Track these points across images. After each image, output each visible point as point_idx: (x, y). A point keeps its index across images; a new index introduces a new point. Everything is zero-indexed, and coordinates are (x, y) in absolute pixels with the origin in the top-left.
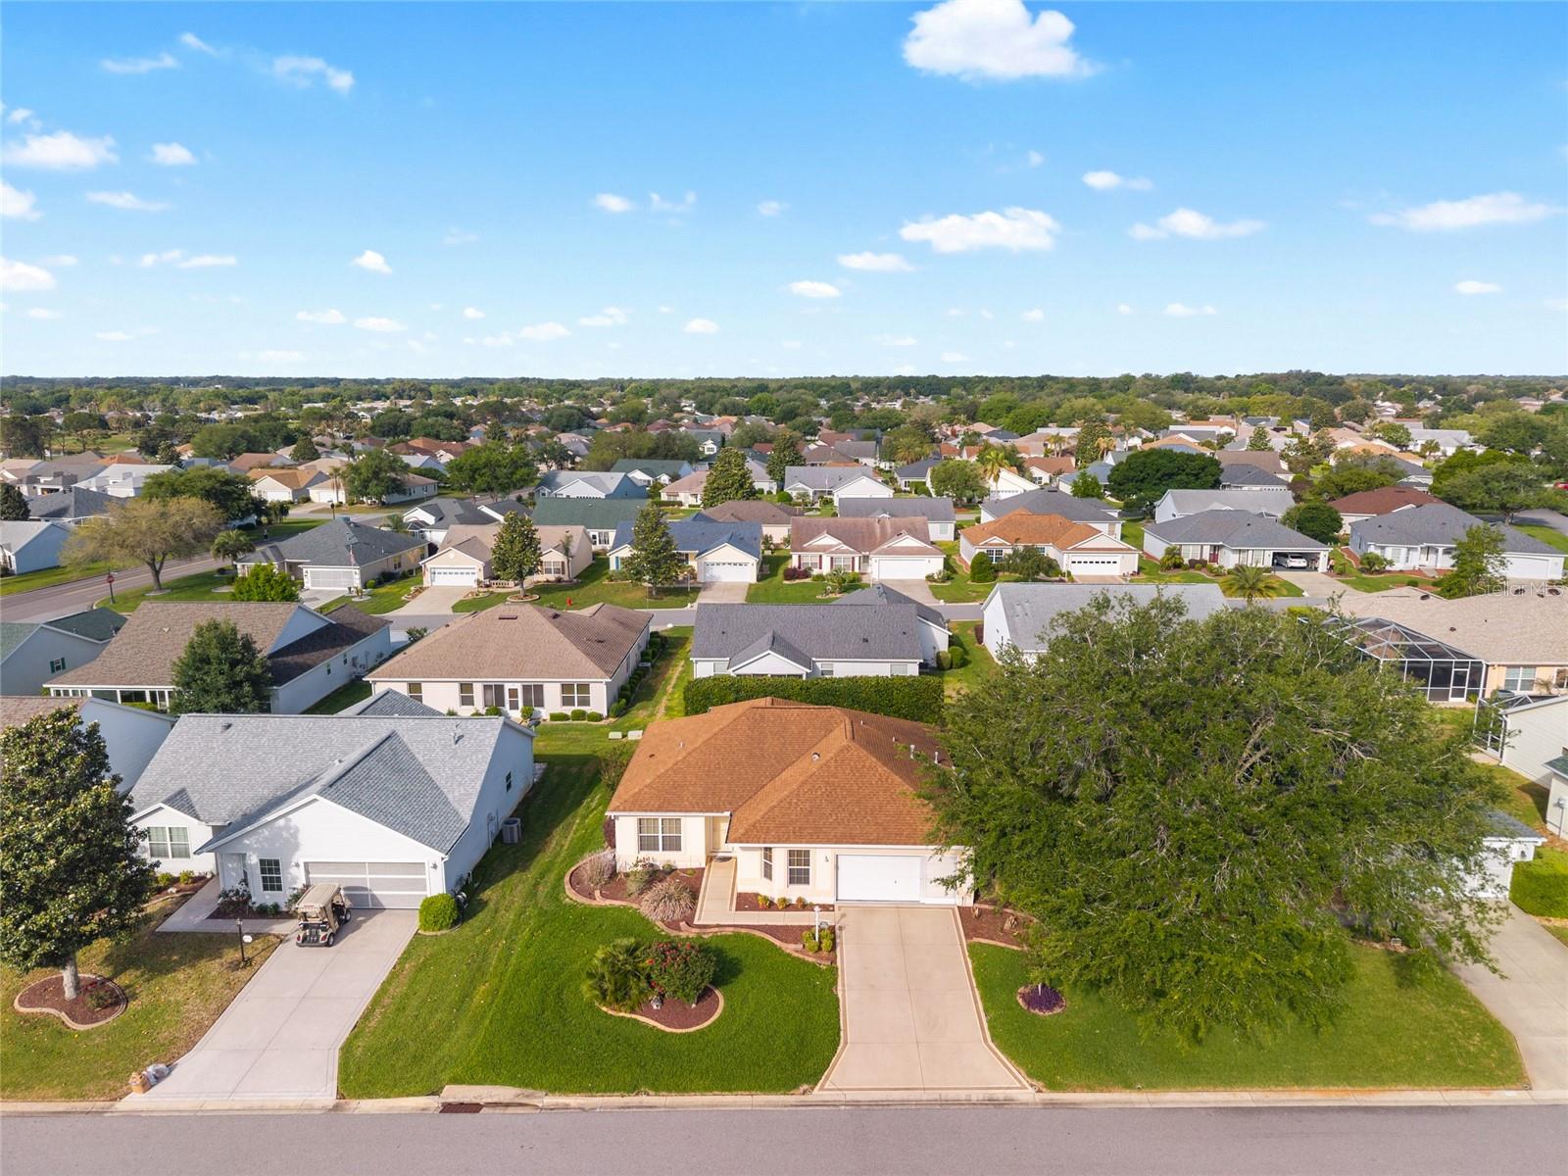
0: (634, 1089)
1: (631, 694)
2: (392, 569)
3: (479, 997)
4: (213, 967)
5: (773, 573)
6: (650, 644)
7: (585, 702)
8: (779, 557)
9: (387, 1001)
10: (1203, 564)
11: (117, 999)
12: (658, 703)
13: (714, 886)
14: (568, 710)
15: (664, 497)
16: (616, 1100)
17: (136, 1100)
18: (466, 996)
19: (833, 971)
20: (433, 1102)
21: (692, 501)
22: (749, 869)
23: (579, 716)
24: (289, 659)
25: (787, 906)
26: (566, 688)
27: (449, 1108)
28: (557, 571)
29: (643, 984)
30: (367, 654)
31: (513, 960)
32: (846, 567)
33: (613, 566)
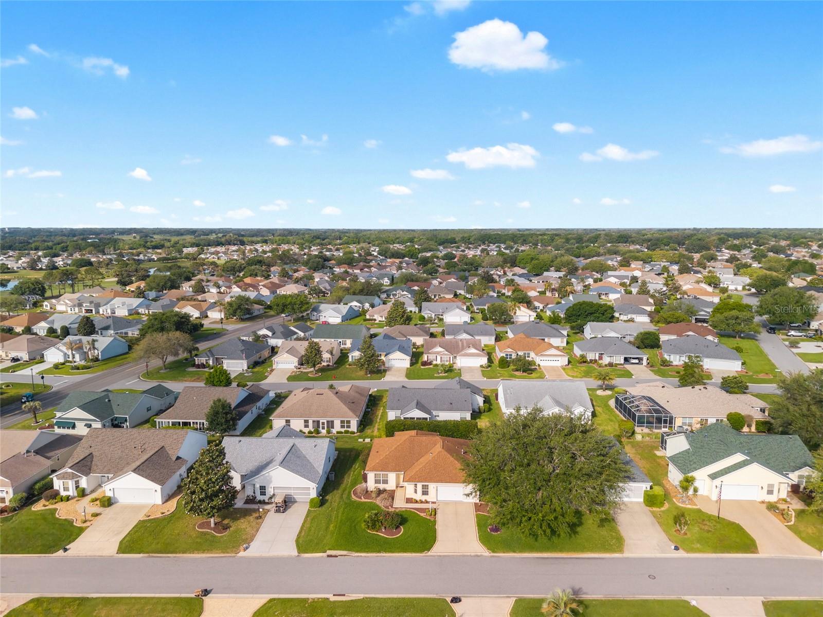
0: (379, 552)
1: (365, 422)
2: (257, 359)
3: (331, 527)
4: (251, 518)
5: (417, 362)
6: (370, 400)
7: (349, 427)
8: (419, 352)
9: (305, 528)
10: (596, 361)
11: (226, 528)
12: (374, 426)
13: (399, 495)
14: (343, 430)
15: (368, 317)
16: (375, 554)
17: (242, 554)
18: (327, 528)
19: (435, 521)
20: (325, 555)
21: (380, 319)
22: (410, 490)
23: (347, 432)
24: (240, 409)
25: (422, 502)
26: (342, 422)
27: (328, 556)
28: (327, 361)
29: (380, 524)
30: (263, 404)
31: (339, 518)
32: (447, 361)
33: (350, 360)
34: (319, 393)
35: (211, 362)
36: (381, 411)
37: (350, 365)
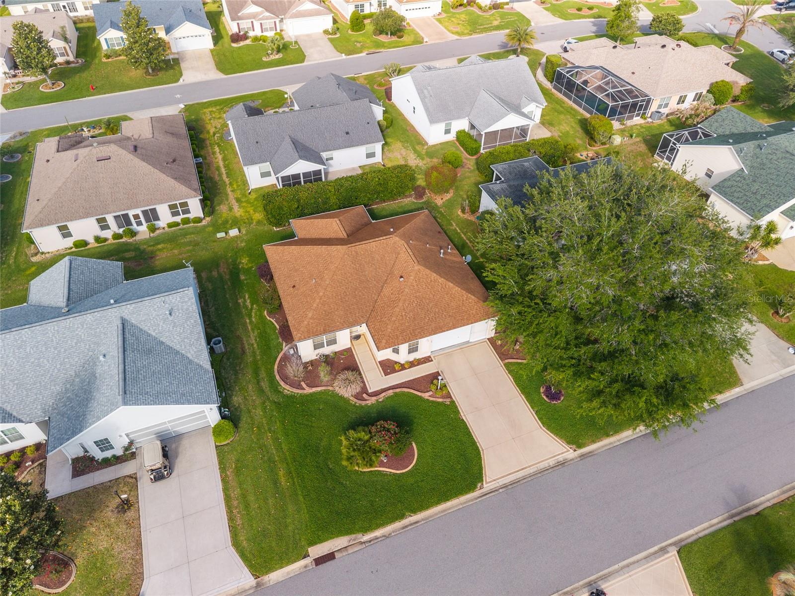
3: (283, 481)
5: (221, 35)
7: (188, 212)
9: (235, 503)
12: (227, 195)
13: (364, 360)
14: (178, 219)
18: (276, 482)
19: (453, 402)
20: (308, 561)
23: (186, 221)
27: (319, 562)
28: (62, 55)
31: (285, 448)
32: (271, 29)
33: (105, 47)
34: (100, 155)
36: (220, 157)
37: (108, 57)
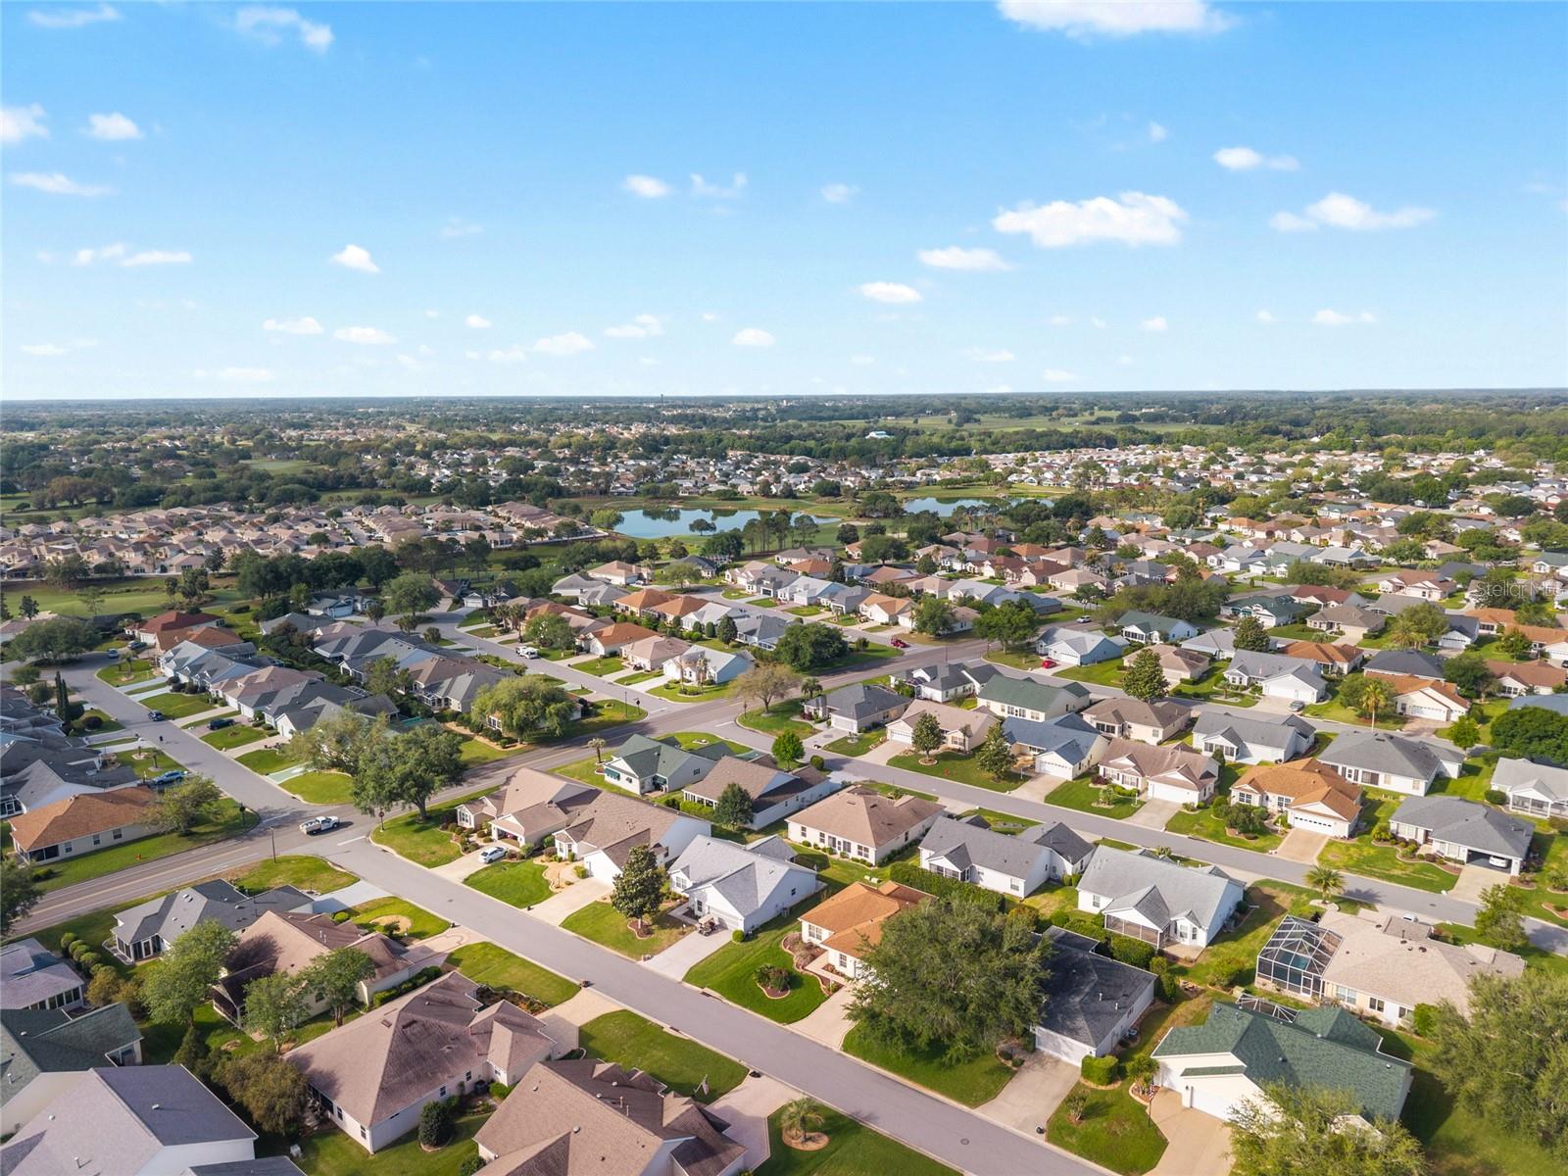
0: (745, 1007)
2: (879, 720)
3: (733, 967)
4: (675, 931)
11: (649, 932)
14: (859, 857)
15: (1126, 663)
16: (740, 1007)
17: (641, 963)
18: (728, 966)
20: (700, 990)
23: (864, 862)
24: (767, 799)
25: (838, 973)
26: (860, 847)
27: (704, 993)
29: (767, 980)
30: (812, 796)
32: (1132, 784)
35: (820, 714)
